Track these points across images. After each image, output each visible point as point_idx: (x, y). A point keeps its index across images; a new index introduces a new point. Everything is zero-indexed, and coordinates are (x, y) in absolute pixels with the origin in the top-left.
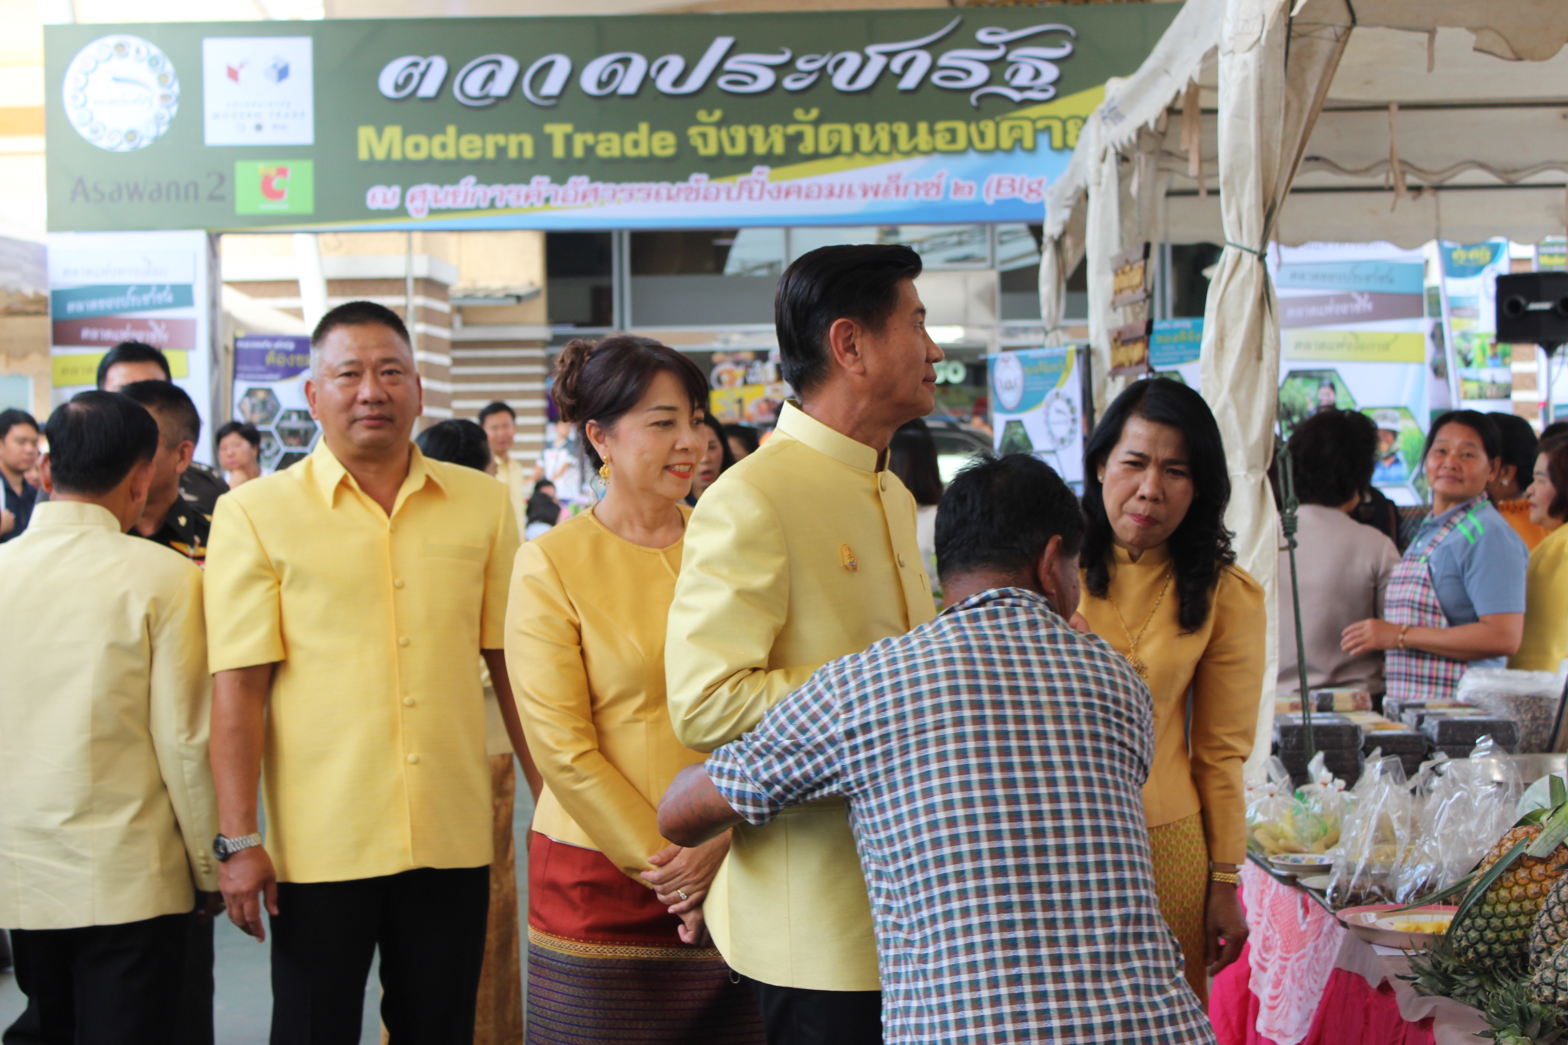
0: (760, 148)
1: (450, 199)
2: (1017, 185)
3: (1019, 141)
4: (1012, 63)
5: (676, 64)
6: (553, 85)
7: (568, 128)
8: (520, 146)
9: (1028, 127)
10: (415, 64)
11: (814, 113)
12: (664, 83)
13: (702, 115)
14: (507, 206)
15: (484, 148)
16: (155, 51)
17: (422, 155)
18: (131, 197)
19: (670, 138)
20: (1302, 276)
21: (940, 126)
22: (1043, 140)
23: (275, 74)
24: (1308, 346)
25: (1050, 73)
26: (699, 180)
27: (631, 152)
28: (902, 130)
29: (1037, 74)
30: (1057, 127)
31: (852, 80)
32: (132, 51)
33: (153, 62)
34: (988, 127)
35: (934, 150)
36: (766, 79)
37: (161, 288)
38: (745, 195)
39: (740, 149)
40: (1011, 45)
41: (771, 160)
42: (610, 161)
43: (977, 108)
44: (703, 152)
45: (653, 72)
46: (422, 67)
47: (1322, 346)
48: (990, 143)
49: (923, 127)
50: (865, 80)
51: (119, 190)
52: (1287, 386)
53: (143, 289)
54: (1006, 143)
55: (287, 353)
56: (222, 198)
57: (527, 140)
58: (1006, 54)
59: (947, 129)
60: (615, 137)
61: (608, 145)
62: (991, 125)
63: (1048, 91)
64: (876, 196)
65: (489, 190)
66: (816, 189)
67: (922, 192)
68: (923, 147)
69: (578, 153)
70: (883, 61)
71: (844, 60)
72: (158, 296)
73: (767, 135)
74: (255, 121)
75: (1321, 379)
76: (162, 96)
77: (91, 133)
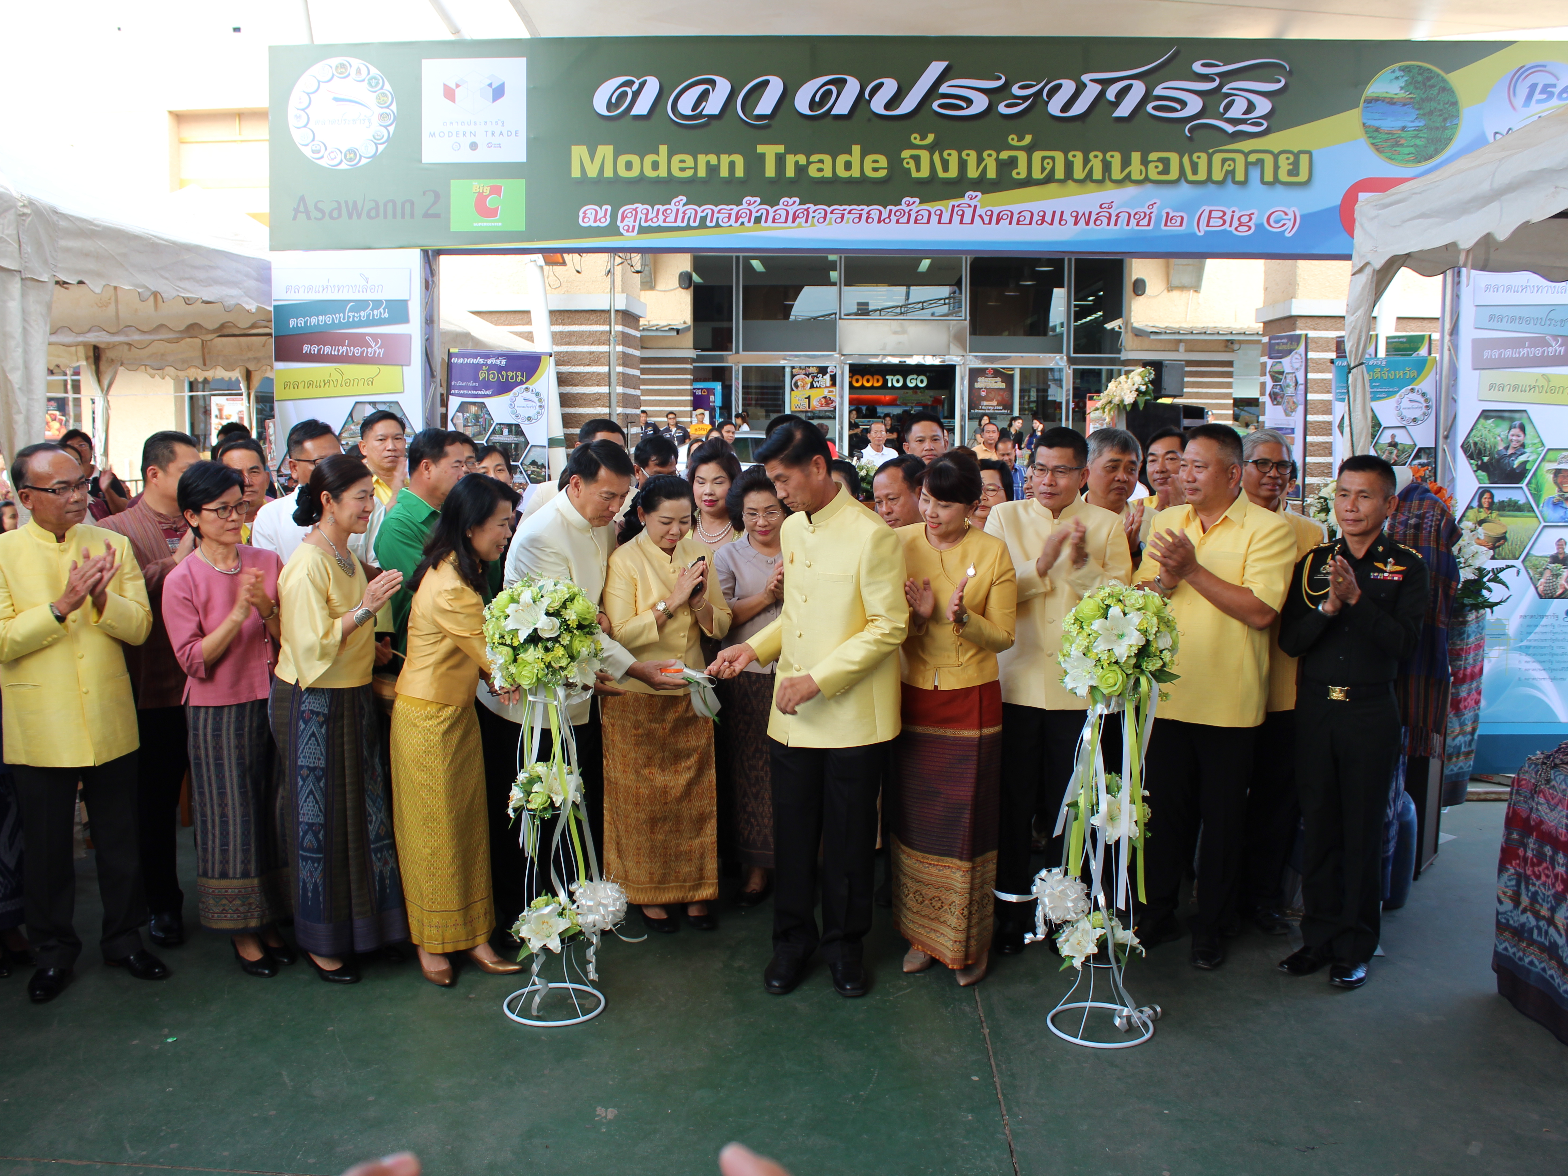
0: (973, 173)
1: (661, 217)
2: (1228, 218)
3: (1232, 173)
4: (1228, 95)
5: (890, 86)
6: (766, 105)
7: (781, 149)
8: (732, 165)
9: (1240, 159)
10: (629, 84)
11: (1028, 139)
12: (878, 105)
13: (915, 139)
14: (718, 225)
15: (696, 168)
16: (374, 71)
17: (635, 173)
18: (350, 216)
19: (883, 161)
20: (1500, 319)
21: (1153, 156)
22: (1255, 174)
23: (490, 92)
24: (1502, 388)
25: (1263, 106)
26: (911, 204)
27: (842, 173)
28: (1116, 159)
29: (1251, 107)
30: (1269, 160)
31: (1066, 107)
32: (353, 71)
33: (373, 83)
34: (1202, 159)
35: (1147, 180)
36: (980, 103)
37: (377, 304)
38: (956, 219)
39: (953, 172)
40: (1226, 77)
41: (983, 185)
42: (822, 182)
43: (1190, 139)
44: (915, 174)
45: (867, 96)
46: (635, 87)
47: (1515, 388)
48: (1202, 175)
49: (1136, 157)
50: (1079, 108)
51: (339, 208)
52: (1479, 426)
53: (361, 305)
54: (1218, 175)
55: (500, 369)
56: (437, 216)
57: (739, 160)
58: (1221, 86)
59: (1160, 160)
60: (827, 158)
61: (820, 165)
62: (1204, 156)
63: (1261, 125)
64: (1087, 224)
65: (699, 210)
66: (1028, 215)
67: (1133, 222)
68: (1135, 176)
69: (790, 172)
70: (1098, 88)
71: (1059, 87)
72: (375, 312)
73: (980, 160)
74: (470, 139)
75: (1512, 420)
76: (381, 116)
77: (313, 152)
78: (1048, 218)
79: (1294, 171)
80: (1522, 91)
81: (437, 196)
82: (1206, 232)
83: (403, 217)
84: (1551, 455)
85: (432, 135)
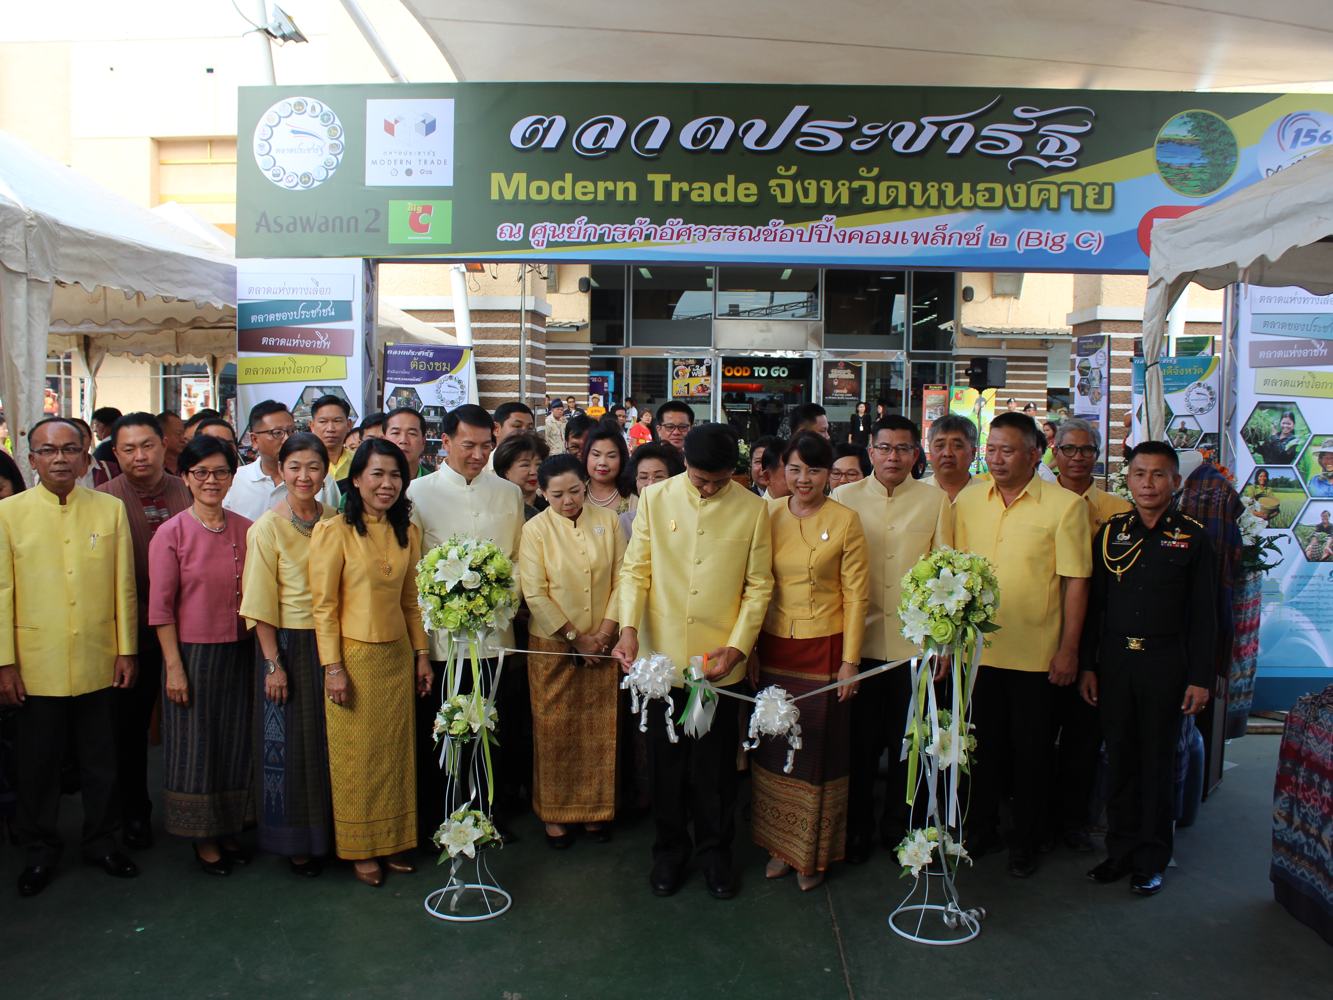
0: (829, 199)
1: (566, 234)
2: (1043, 239)
3: (1046, 201)
4: (1043, 136)
5: (760, 126)
6: (655, 141)
7: (667, 177)
8: (626, 190)
9: (1054, 189)
10: (541, 121)
11: (876, 171)
12: (749, 141)
13: (781, 170)
14: (614, 241)
15: (596, 193)
16: (326, 109)
17: (544, 196)
18: (304, 230)
19: (753, 189)
20: (1273, 325)
21: (981, 186)
22: (1066, 202)
23: (424, 127)
24: (1275, 383)
25: (1073, 146)
26: (777, 225)
27: (719, 198)
28: (949, 189)
29: (1063, 146)
30: (1078, 190)
31: (908, 145)
32: (309, 109)
33: (325, 119)
34: (1022, 189)
35: (975, 206)
36: (836, 141)
37: (326, 303)
38: (815, 238)
39: (812, 199)
40: (1042, 121)
41: (838, 209)
42: (702, 205)
43: (1012, 172)
44: (780, 200)
45: (740, 134)
46: (546, 124)
47: (1286, 383)
48: (1022, 203)
49: (966, 187)
50: (918, 146)
51: (295, 223)
52: (1256, 415)
53: (312, 304)
54: (1035, 203)
55: (428, 360)
56: (377, 230)
57: (632, 186)
58: (1037, 128)
59: (986, 189)
60: (707, 186)
61: (700, 192)
62: (1024, 187)
63: (1071, 161)
64: (925, 243)
65: (598, 228)
66: (875, 235)
67: (964, 241)
68: (966, 203)
69: (675, 197)
70: (934, 129)
71: (901, 128)
72: (324, 311)
73: (835, 188)
74: (406, 167)
75: (1283, 410)
76: (332, 146)
77: (274, 175)
78: (892, 238)
79: (1099, 200)
80: (1290, 134)
81: (377, 214)
82: (1025, 251)
83: (349, 231)
84: (1316, 440)
85: (374, 163)
